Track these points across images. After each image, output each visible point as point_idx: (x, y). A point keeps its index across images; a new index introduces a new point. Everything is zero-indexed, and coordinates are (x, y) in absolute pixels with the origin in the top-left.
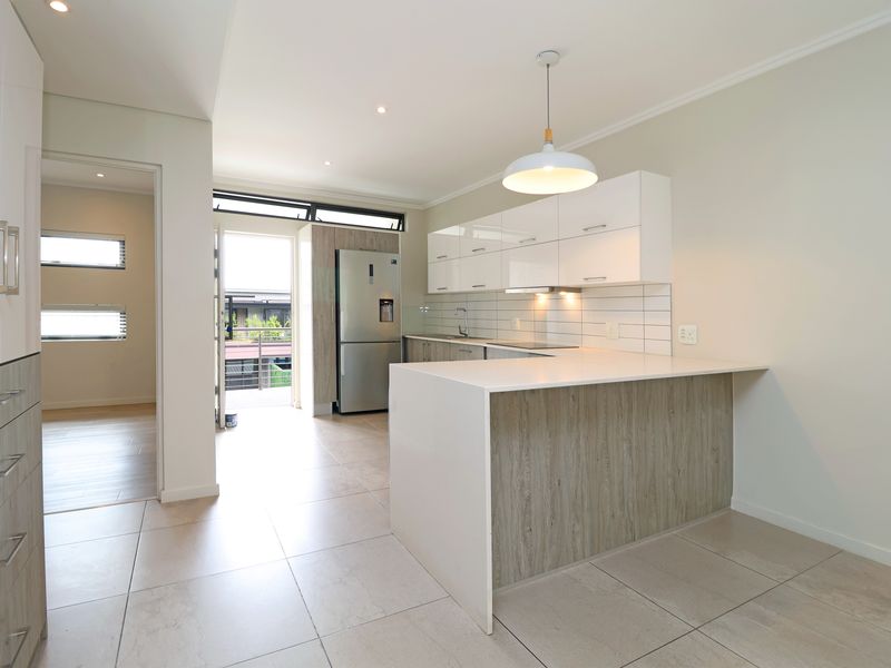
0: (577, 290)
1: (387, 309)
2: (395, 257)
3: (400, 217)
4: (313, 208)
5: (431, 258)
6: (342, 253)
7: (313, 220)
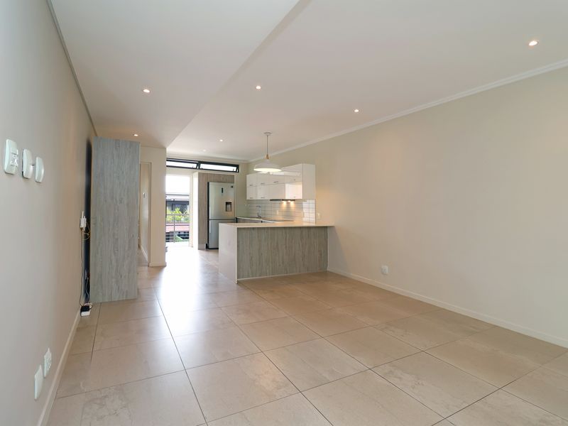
0: (294, 200)
1: (229, 206)
2: (232, 185)
3: (237, 166)
4: (199, 163)
5: (248, 185)
6: (210, 183)
7: (199, 169)
